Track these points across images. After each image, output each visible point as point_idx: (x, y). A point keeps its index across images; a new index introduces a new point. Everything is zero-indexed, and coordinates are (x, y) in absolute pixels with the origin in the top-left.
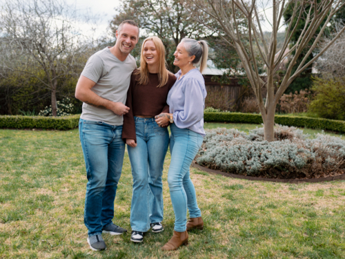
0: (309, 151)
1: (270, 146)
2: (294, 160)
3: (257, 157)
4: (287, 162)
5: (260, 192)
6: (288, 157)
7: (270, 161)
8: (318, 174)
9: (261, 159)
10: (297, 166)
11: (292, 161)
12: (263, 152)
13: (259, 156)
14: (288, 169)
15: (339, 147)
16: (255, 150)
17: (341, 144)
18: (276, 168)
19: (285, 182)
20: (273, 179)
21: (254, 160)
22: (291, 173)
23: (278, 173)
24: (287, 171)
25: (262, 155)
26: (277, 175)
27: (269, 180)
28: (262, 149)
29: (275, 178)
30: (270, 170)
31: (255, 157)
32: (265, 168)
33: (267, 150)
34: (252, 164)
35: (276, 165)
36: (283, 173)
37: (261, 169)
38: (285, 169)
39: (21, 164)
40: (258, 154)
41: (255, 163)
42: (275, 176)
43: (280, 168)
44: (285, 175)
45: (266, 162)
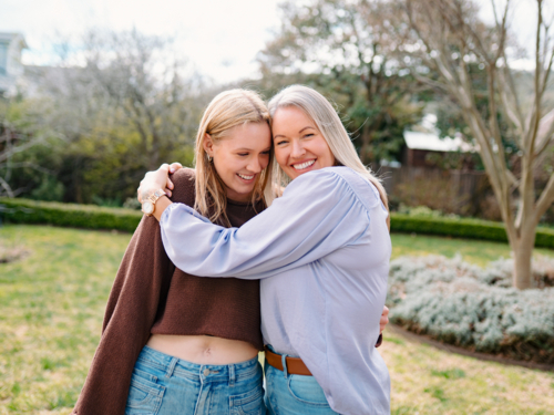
1: (521, 300)
3: (495, 320)
4: (551, 332)
5: (496, 387)
7: (518, 328)
9: (505, 321)
12: (508, 311)
13: (500, 317)
16: (494, 305)
18: (530, 343)
19: (544, 370)
20: (524, 363)
21: (491, 325)
23: (533, 351)
24: (550, 350)
25: (505, 316)
26: (531, 355)
27: (515, 365)
28: (507, 303)
29: (529, 360)
30: (519, 345)
31: (492, 317)
32: (510, 341)
33: (515, 306)
34: (486, 331)
35: (530, 338)
36: (542, 352)
37: (501, 343)
38: (547, 345)
39: (87, 300)
40: (498, 314)
41: (491, 331)
42: (527, 356)
43: (538, 343)
44: (547, 357)
45: (512, 329)
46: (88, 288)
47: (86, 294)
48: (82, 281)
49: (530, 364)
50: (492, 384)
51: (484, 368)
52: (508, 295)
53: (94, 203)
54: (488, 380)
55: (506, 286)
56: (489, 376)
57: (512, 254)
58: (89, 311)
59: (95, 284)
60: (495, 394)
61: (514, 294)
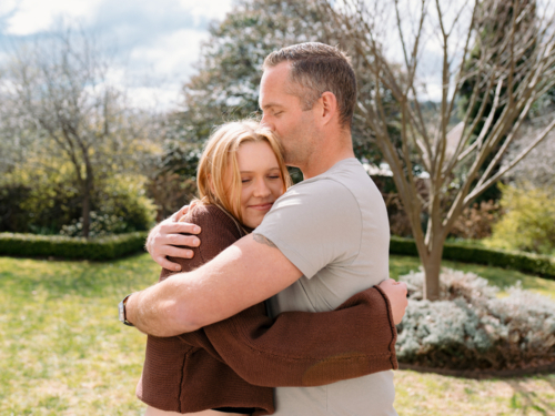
0: (496, 322)
1: (434, 313)
2: (473, 338)
3: (412, 330)
4: (461, 341)
5: (417, 395)
6: (463, 334)
7: (432, 338)
8: (512, 362)
9: (419, 333)
10: (479, 349)
11: (470, 340)
12: (423, 322)
13: (416, 328)
14: (463, 353)
15: (547, 316)
16: (409, 317)
17: (549, 311)
18: (443, 351)
19: (458, 376)
20: (438, 369)
21: (407, 336)
22: (468, 360)
23: (446, 358)
24: (462, 357)
25: (420, 327)
26: (445, 362)
27: (430, 372)
28: (421, 315)
29: (442, 367)
30: (433, 354)
31: (408, 329)
32: (426, 350)
33: (428, 317)
34: (404, 342)
35: (443, 347)
36: (454, 359)
37: (417, 352)
38: (458, 353)
39: (22, 330)
40: (414, 325)
41: (408, 341)
42: (441, 364)
43: (451, 351)
44: (459, 363)
45: (426, 340)
46: (23, 318)
47: (21, 323)
48: (16, 311)
49: (444, 370)
50: (413, 393)
51: (404, 377)
52: (421, 308)
53: (30, 231)
54: (409, 390)
55: (419, 299)
56: (409, 386)
57: (421, 268)
58: (22, 341)
59: (29, 313)
60: (417, 404)
61: (426, 307)
